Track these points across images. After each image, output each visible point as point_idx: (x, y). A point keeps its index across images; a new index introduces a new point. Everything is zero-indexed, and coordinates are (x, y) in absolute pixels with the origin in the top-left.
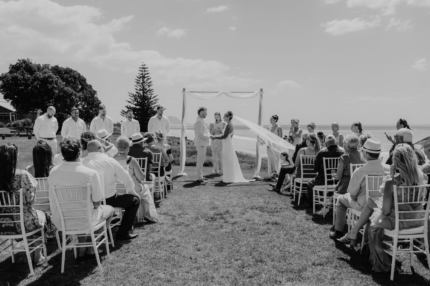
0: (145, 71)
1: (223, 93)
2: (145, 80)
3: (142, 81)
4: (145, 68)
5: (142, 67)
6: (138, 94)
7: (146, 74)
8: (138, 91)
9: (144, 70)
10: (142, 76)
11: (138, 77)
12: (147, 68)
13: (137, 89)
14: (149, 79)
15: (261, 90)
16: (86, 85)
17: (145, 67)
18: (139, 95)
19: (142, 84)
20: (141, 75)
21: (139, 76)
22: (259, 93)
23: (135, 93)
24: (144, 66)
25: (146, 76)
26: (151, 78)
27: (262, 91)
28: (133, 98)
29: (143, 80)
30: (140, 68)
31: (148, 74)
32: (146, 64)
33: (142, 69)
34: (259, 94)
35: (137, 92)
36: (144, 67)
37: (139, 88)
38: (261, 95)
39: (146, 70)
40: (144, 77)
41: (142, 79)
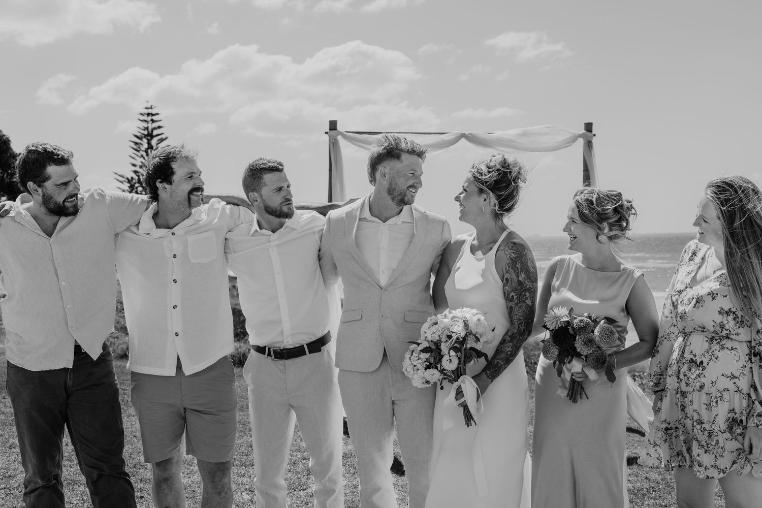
0: (153, 121)
1: (463, 136)
2: (154, 142)
3: (146, 146)
4: (153, 115)
5: (146, 111)
6: (139, 176)
7: (155, 128)
8: (137, 169)
9: (149, 118)
10: (146, 132)
11: (136, 136)
12: (158, 114)
13: (134, 165)
14: (162, 140)
15: (589, 127)
16: (11, 154)
17: (154, 111)
18: (139, 179)
19: (146, 151)
20: (144, 130)
21: (139, 134)
22: (580, 136)
23: (131, 175)
24: (152, 108)
25: (155, 133)
26: (166, 138)
27: (591, 131)
28: (126, 186)
29: (149, 143)
30: (141, 114)
31: (160, 127)
32: (154, 105)
33: (145, 118)
34: (581, 142)
35: (136, 172)
36: (150, 111)
37: (139, 161)
38: (589, 145)
39: (155, 118)
40: (150, 136)
41: (145, 141)
